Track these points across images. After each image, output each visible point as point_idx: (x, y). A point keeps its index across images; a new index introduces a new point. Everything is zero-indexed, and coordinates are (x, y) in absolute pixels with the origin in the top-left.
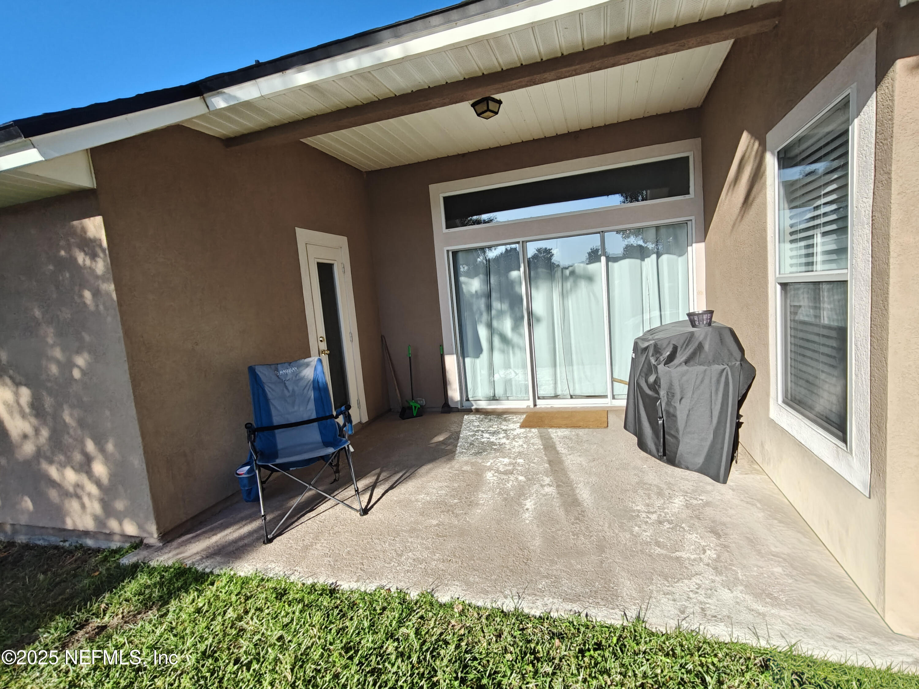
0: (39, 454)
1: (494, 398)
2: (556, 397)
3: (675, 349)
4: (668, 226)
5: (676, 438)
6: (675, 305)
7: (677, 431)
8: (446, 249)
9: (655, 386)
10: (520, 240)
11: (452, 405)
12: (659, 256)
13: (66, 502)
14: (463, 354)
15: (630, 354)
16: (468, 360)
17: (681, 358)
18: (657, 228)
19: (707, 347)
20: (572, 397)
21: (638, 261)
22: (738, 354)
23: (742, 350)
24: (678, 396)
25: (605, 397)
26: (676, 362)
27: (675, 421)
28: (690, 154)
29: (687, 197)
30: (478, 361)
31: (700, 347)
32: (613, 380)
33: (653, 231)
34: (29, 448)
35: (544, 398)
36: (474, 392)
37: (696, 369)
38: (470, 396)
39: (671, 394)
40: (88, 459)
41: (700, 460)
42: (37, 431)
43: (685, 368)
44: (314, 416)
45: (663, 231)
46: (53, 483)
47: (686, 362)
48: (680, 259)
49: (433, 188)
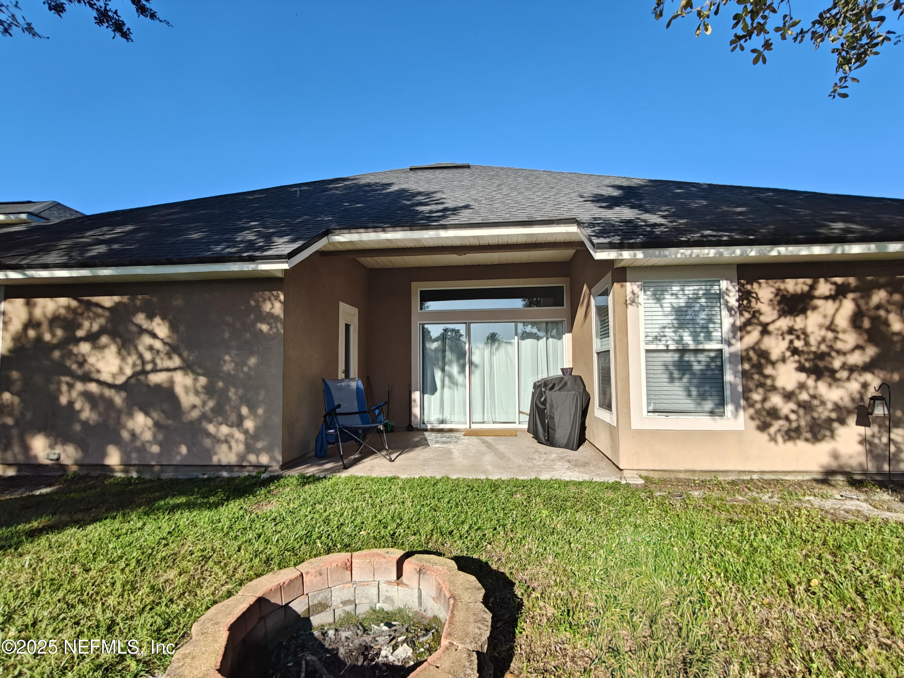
0: (204, 417)
1: (442, 422)
2: (483, 422)
3: (554, 385)
4: (552, 322)
5: (555, 430)
6: (556, 363)
7: (555, 425)
8: (419, 322)
9: (544, 403)
10: (468, 321)
11: (414, 426)
12: (547, 339)
13: (217, 446)
14: (423, 392)
15: (531, 390)
16: (426, 396)
17: (556, 388)
18: (547, 323)
19: (569, 383)
20: (494, 422)
21: (536, 341)
22: (582, 387)
23: (585, 386)
24: (555, 407)
25: (515, 423)
26: (554, 390)
27: (554, 421)
28: (564, 285)
29: (562, 308)
30: (433, 397)
31: (566, 384)
32: (520, 412)
33: (545, 324)
34: (195, 414)
35: (476, 423)
36: (429, 417)
37: (563, 393)
38: (425, 420)
39: (552, 406)
40: (241, 419)
41: (565, 442)
42: (204, 404)
43: (558, 392)
44: (357, 410)
45: (550, 325)
46: (208, 435)
47: (559, 390)
48: (559, 342)
49: (413, 284)
